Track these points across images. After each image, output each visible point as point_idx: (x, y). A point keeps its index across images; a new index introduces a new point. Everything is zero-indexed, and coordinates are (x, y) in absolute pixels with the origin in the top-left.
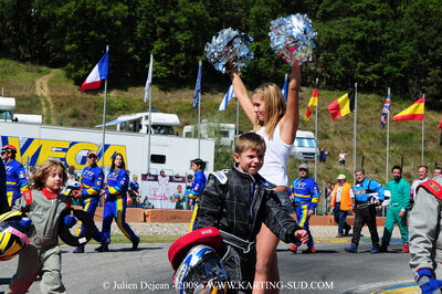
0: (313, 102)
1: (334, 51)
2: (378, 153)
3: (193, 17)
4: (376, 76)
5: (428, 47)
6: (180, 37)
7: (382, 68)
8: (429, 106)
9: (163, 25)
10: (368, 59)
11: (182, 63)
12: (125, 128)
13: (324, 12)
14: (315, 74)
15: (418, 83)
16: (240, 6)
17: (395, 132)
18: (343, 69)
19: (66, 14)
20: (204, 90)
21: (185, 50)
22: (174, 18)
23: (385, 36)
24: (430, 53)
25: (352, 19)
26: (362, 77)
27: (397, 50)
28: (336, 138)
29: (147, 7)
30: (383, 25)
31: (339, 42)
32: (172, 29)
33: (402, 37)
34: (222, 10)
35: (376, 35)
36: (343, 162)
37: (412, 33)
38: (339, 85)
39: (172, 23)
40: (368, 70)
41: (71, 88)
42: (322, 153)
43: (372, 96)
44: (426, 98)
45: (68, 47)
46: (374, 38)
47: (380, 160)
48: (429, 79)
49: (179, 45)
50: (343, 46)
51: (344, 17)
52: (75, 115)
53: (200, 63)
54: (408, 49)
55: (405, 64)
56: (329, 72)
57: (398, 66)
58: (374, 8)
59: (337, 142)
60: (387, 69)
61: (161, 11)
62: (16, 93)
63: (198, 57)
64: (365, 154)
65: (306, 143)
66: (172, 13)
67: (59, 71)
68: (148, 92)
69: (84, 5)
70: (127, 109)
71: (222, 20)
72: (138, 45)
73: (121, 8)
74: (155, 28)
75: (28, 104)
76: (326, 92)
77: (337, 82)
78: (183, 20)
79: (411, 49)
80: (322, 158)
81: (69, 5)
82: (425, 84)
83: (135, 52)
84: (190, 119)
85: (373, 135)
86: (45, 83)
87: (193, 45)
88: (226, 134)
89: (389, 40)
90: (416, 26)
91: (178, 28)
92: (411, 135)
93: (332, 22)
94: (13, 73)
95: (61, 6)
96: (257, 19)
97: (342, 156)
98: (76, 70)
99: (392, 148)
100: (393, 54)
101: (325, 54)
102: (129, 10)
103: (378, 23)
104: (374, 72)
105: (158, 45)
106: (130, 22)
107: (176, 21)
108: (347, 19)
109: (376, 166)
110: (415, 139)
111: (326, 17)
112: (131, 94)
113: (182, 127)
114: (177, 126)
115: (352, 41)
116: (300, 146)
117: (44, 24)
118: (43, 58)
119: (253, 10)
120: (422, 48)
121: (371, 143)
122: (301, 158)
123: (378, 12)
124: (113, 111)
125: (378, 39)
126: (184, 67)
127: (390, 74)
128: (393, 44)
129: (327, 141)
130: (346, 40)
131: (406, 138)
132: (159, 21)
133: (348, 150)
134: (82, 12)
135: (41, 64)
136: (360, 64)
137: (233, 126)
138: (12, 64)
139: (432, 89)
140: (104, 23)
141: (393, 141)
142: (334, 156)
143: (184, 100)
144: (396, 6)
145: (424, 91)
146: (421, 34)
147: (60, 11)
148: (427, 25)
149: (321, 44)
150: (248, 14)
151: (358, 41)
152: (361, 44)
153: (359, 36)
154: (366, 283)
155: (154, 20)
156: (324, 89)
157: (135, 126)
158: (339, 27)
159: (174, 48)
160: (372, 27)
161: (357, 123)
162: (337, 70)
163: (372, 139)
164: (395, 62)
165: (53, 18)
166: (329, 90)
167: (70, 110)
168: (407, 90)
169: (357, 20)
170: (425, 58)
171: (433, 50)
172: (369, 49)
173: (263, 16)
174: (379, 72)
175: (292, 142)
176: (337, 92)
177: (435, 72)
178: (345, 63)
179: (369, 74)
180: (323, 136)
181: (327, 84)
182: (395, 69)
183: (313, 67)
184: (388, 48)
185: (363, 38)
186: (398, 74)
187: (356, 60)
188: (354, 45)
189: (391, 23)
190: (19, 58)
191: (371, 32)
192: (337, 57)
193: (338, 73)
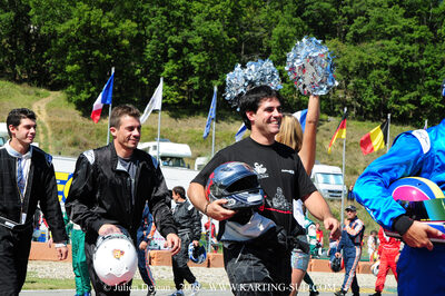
1: (365, 77)
3: (208, 37)
4: (412, 106)
6: (194, 59)
7: (419, 97)
9: (176, 46)
10: (404, 87)
11: (196, 88)
13: (355, 34)
14: (344, 103)
16: (262, 25)
18: (375, 97)
19: (68, 31)
20: (219, 117)
21: (200, 73)
22: (188, 37)
23: (424, 62)
25: (386, 42)
26: (396, 106)
27: (435, 77)
29: (158, 25)
30: (421, 50)
31: (371, 67)
32: (185, 50)
34: (241, 30)
35: (412, 61)
38: (371, 116)
39: (185, 44)
40: (403, 99)
42: (350, 191)
45: (69, 68)
46: (410, 64)
49: (193, 68)
50: (375, 72)
51: (378, 40)
52: (75, 143)
53: (216, 89)
56: (359, 101)
57: (437, 95)
58: (411, 31)
60: (425, 99)
61: (173, 29)
63: (214, 82)
65: (332, 178)
66: (186, 32)
67: (59, 95)
69: (88, 21)
71: (241, 41)
72: (147, 67)
73: (128, 25)
74: (166, 48)
76: (356, 122)
77: (368, 111)
78: (198, 40)
80: (351, 196)
81: (71, 22)
83: (142, 75)
84: (203, 150)
86: (43, 107)
87: (208, 68)
89: (428, 66)
93: (364, 45)
94: (8, 95)
95: (62, 22)
96: (281, 40)
98: (78, 93)
100: (432, 82)
101: (355, 80)
102: (138, 28)
103: (415, 47)
104: (410, 101)
105: (169, 67)
106: (139, 41)
107: (190, 41)
108: (380, 42)
111: (358, 39)
113: (194, 159)
114: (189, 158)
115: (386, 67)
116: (326, 183)
118: (43, 80)
119: (277, 30)
122: (327, 196)
123: (416, 35)
125: (415, 64)
126: (197, 92)
127: (427, 104)
128: (432, 71)
130: (379, 66)
132: (171, 41)
135: (39, 86)
136: (393, 92)
138: (7, 85)
140: (110, 43)
143: (197, 129)
144: (437, 28)
147: (61, 28)
149: (351, 69)
150: (270, 35)
151: (392, 67)
152: (396, 70)
153: (393, 61)
155: (166, 39)
156: (353, 119)
158: (371, 51)
160: (408, 51)
162: (368, 99)
164: (434, 91)
165: (54, 35)
166: (360, 120)
167: (69, 138)
169: (392, 44)
172: (405, 76)
173: (287, 37)
174: (416, 101)
176: (368, 123)
178: (377, 91)
179: (404, 103)
180: (351, 172)
181: (356, 114)
182: (434, 99)
183: (340, 94)
184: (426, 75)
185: (398, 63)
186: (437, 105)
187: (390, 88)
188: (388, 71)
189: (430, 47)
190: (14, 79)
191: (407, 57)
192: (368, 84)
193: (369, 102)
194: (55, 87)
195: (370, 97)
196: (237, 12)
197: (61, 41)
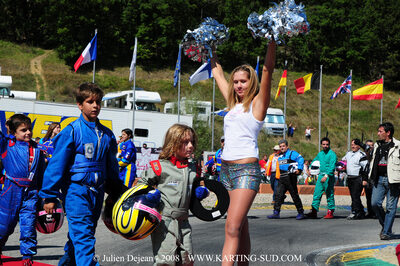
0: (283, 82)
2: (340, 129)
3: (173, 5)
4: (339, 59)
5: (388, 33)
6: (162, 22)
7: (345, 52)
8: (387, 87)
9: (146, 11)
10: (333, 44)
11: (164, 46)
12: (111, 104)
14: (284, 57)
15: (378, 65)
17: (356, 110)
18: (310, 52)
20: (183, 70)
21: (167, 34)
22: (156, 4)
23: (349, 23)
24: (389, 38)
25: (319, 7)
26: (326, 59)
27: (358, 35)
28: (302, 115)
30: (347, 13)
32: (155, 15)
33: (364, 24)
35: (340, 22)
36: (309, 137)
37: (373, 20)
38: (306, 67)
39: (155, 9)
40: (332, 53)
41: (62, 68)
42: (290, 128)
43: (335, 78)
44: (385, 79)
45: (60, 31)
46: (338, 25)
47: (342, 135)
48: (387, 62)
49: (161, 29)
50: (310, 32)
51: (311, 5)
52: (66, 92)
53: (180, 47)
54: (369, 34)
55: (366, 48)
56: (297, 55)
57: (360, 50)
59: (304, 119)
60: (350, 53)
62: (12, 72)
63: (179, 41)
64: (329, 130)
65: (275, 119)
67: (51, 52)
68: (132, 72)
70: (113, 88)
71: (200, 7)
72: (124, 29)
74: (139, 13)
75: (23, 82)
76: (294, 73)
77: (304, 64)
78: (165, 6)
79: (371, 35)
80: (290, 133)
82: (384, 67)
83: (121, 35)
84: (171, 96)
85: (337, 112)
86: (38, 63)
87: (174, 30)
88: (202, 110)
89: (352, 26)
90: (376, 14)
91: (160, 13)
92: (371, 113)
94: (10, 53)
96: (232, 7)
97: (308, 131)
98: (67, 51)
99: (353, 125)
100: (355, 39)
103: (342, 11)
104: (338, 55)
105: (142, 29)
107: (159, 8)
108: (313, 7)
109: (339, 141)
110: (374, 116)
112: (117, 74)
113: (163, 104)
114: (159, 103)
115: (318, 27)
116: (270, 122)
117: (38, 10)
118: (38, 40)
120: (382, 34)
121: (334, 120)
122: (271, 133)
123: (342, 1)
125: (342, 25)
126: (165, 49)
127: (352, 57)
128: (355, 30)
129: (294, 118)
130: (313, 27)
131: (366, 115)
132: (143, 8)
133: (314, 126)
135: (35, 45)
136: (325, 48)
137: (209, 103)
138: (9, 45)
139: (390, 71)
140: (93, 9)
141: (354, 118)
142: (301, 131)
143: (166, 80)
145: (383, 73)
146: (380, 21)
148: (386, 12)
150: (224, 2)
151: (323, 27)
152: (326, 30)
153: (324, 22)
154: (328, 246)
155: (139, 6)
156: (292, 70)
157: (121, 103)
159: (156, 32)
160: (336, 14)
161: (322, 101)
162: (304, 53)
163: (335, 117)
164: (357, 46)
165: (47, 4)
166: (298, 71)
167: (61, 88)
168: (367, 73)
169: (323, 8)
170: (384, 43)
171: (392, 36)
172: (334, 35)
173: (238, 4)
174: (342, 55)
175: (263, 119)
177: (393, 55)
178: (311, 47)
179: (333, 57)
180: (291, 113)
181: (295, 66)
182: (357, 53)
183: (282, 50)
184: (351, 33)
185: (328, 24)
186: (360, 58)
187: (322, 44)
188: (320, 31)
189: (353, 10)
190: (14, 39)
191: (336, 19)
192: (304, 41)
193: (305, 56)
194: (48, 46)
195: (305, 52)
197: (52, 8)
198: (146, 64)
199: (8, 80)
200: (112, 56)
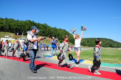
1: (40, 32)
3: (27, 29)
12: (20, 39)
14: (39, 34)
15: (48, 35)
19: (14, 28)
41: (15, 35)
43: (44, 36)
44: (49, 37)
45: (14, 31)
54: (47, 32)
58: (44, 29)
61: (24, 28)
67: (14, 33)
68: (22, 36)
70: (20, 37)
72: (22, 31)
73: (20, 28)
75: (10, 37)
76: (40, 36)
86: (12, 34)
90: (48, 30)
105: (24, 31)
106: (21, 29)
111: (40, 29)
114: (25, 39)
115: (42, 32)
117: (12, 29)
118: (12, 32)
124: (19, 37)
134: (16, 28)
136: (43, 34)
140: (18, 29)
157: (21, 39)
158: (41, 30)
159: (25, 31)
164: (46, 33)
170: (49, 33)
172: (44, 32)
186: (46, 35)
189: (46, 30)
190: (9, 32)
191: (44, 31)
194: (13, 33)
195: (41, 34)
196: (30, 27)
198: (24, 35)
199: (8, 36)
200: (20, 34)
